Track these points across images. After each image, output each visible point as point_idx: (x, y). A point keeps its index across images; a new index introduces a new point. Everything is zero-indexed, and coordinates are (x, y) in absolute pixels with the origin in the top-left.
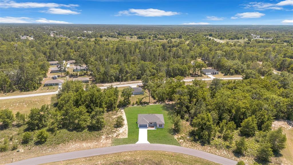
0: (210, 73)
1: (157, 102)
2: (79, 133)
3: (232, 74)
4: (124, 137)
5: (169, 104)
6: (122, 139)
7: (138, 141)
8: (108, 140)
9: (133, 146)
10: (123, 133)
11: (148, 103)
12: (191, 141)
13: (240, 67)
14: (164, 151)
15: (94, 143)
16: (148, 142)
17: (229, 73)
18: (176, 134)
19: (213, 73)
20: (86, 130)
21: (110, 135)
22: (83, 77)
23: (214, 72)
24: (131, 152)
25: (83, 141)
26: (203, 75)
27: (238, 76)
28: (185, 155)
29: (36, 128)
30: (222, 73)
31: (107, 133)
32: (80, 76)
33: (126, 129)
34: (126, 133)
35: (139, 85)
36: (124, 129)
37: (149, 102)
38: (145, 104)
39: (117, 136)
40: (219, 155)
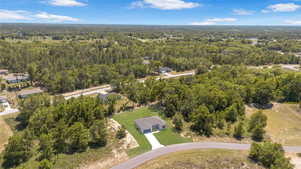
0: (164, 71)
1: (140, 104)
2: (83, 154)
3: (183, 70)
4: (136, 147)
5: (152, 105)
6: (135, 148)
7: (152, 146)
8: (122, 154)
9: (152, 153)
10: (132, 143)
11: (132, 108)
12: (197, 136)
13: (188, 64)
14: (184, 150)
15: (109, 160)
16: (162, 146)
17: (180, 69)
18: (181, 132)
19: (166, 71)
20: (88, 149)
21: (120, 148)
22: (28, 89)
23: (168, 70)
24: (155, 159)
25: (94, 161)
26: (160, 74)
27: (188, 71)
28: (202, 149)
29: (21, 160)
30: (174, 70)
31: (116, 147)
32: (22, 88)
33: (131, 137)
34: (135, 142)
35: (107, 90)
36: (129, 138)
37: (133, 106)
38: (130, 108)
39: (128, 147)
40: (226, 142)
